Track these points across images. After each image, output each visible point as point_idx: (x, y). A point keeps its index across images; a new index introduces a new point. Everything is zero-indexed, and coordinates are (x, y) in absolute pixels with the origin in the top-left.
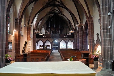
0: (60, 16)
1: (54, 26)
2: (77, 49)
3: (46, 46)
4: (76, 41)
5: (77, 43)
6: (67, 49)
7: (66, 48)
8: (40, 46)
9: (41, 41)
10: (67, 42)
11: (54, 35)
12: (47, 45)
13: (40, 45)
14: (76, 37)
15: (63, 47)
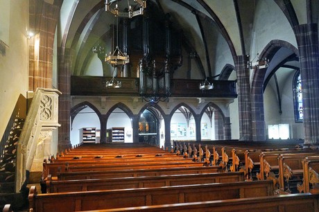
0: (166, 12)
1: (146, 49)
2: (255, 140)
3: (110, 131)
4: (250, 109)
5: (250, 115)
6: (199, 143)
7: (194, 138)
8: (85, 132)
9: (88, 109)
10: (198, 112)
11: (149, 84)
12: (114, 129)
13: (85, 129)
14: (249, 89)
15: (179, 134)
